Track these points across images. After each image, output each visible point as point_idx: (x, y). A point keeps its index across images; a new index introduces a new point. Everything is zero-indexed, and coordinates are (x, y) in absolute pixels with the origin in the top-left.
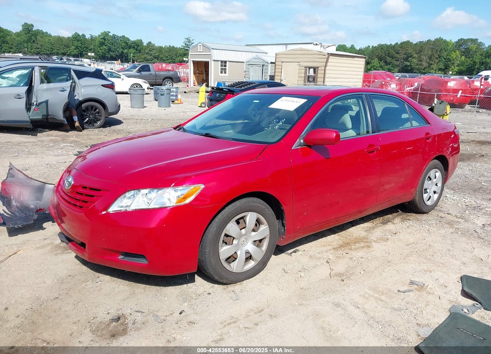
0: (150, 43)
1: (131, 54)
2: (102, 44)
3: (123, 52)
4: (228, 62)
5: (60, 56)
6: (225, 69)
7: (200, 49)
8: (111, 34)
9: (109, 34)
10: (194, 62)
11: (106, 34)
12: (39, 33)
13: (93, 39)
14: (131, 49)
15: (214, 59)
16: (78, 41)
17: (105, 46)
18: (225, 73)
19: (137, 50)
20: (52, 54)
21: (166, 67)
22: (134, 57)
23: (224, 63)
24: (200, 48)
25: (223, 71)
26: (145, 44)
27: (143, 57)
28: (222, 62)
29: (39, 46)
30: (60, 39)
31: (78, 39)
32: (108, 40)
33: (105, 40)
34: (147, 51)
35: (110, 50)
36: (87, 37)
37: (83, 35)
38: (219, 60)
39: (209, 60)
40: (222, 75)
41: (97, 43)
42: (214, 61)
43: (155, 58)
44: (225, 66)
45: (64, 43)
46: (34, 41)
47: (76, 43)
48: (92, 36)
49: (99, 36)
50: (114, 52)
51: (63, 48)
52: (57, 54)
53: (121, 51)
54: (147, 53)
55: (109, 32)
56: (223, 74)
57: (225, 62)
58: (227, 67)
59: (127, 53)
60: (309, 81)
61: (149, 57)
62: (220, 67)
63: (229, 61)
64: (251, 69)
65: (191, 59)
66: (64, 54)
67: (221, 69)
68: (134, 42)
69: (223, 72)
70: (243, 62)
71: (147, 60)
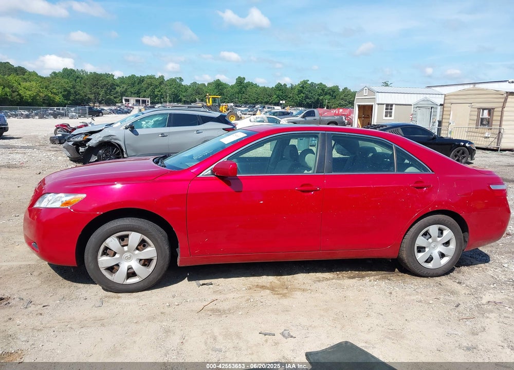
0: (346, 88)
1: (326, 99)
2: (300, 92)
3: (318, 99)
4: (394, 106)
5: (263, 105)
6: (391, 112)
7: (366, 93)
8: (309, 82)
9: (308, 82)
10: (359, 106)
11: (305, 82)
12: (250, 84)
13: (292, 88)
14: (327, 96)
15: (378, 103)
16: (280, 90)
17: (303, 93)
18: (391, 116)
19: (332, 96)
20: (257, 103)
21: (342, 112)
22: (328, 103)
23: (389, 106)
24: (366, 91)
25: (389, 113)
26: (341, 90)
27: (338, 103)
28: (387, 105)
29: (247, 96)
30: (265, 89)
31: (280, 88)
32: (306, 88)
33: (303, 88)
34: (342, 97)
35: (307, 97)
36: (288, 87)
37: (285, 84)
38: (384, 103)
39: (373, 103)
40: (386, 118)
41: (296, 91)
42: (378, 104)
43: (350, 103)
44: (391, 109)
45: (267, 93)
46: (244, 93)
47: (278, 92)
48: (292, 85)
49: (299, 85)
50: (310, 99)
51: (267, 97)
52: (261, 103)
53: (316, 98)
54: (342, 99)
55: (308, 81)
56: (388, 118)
57: (392, 105)
58: (393, 111)
59: (322, 99)
60: (482, 124)
61: (343, 103)
62: (385, 111)
63: (396, 105)
64: (419, 111)
65: (356, 104)
66: (267, 103)
67: (386, 112)
68: (330, 89)
69: (389, 115)
70: (411, 105)
71: (341, 106)
